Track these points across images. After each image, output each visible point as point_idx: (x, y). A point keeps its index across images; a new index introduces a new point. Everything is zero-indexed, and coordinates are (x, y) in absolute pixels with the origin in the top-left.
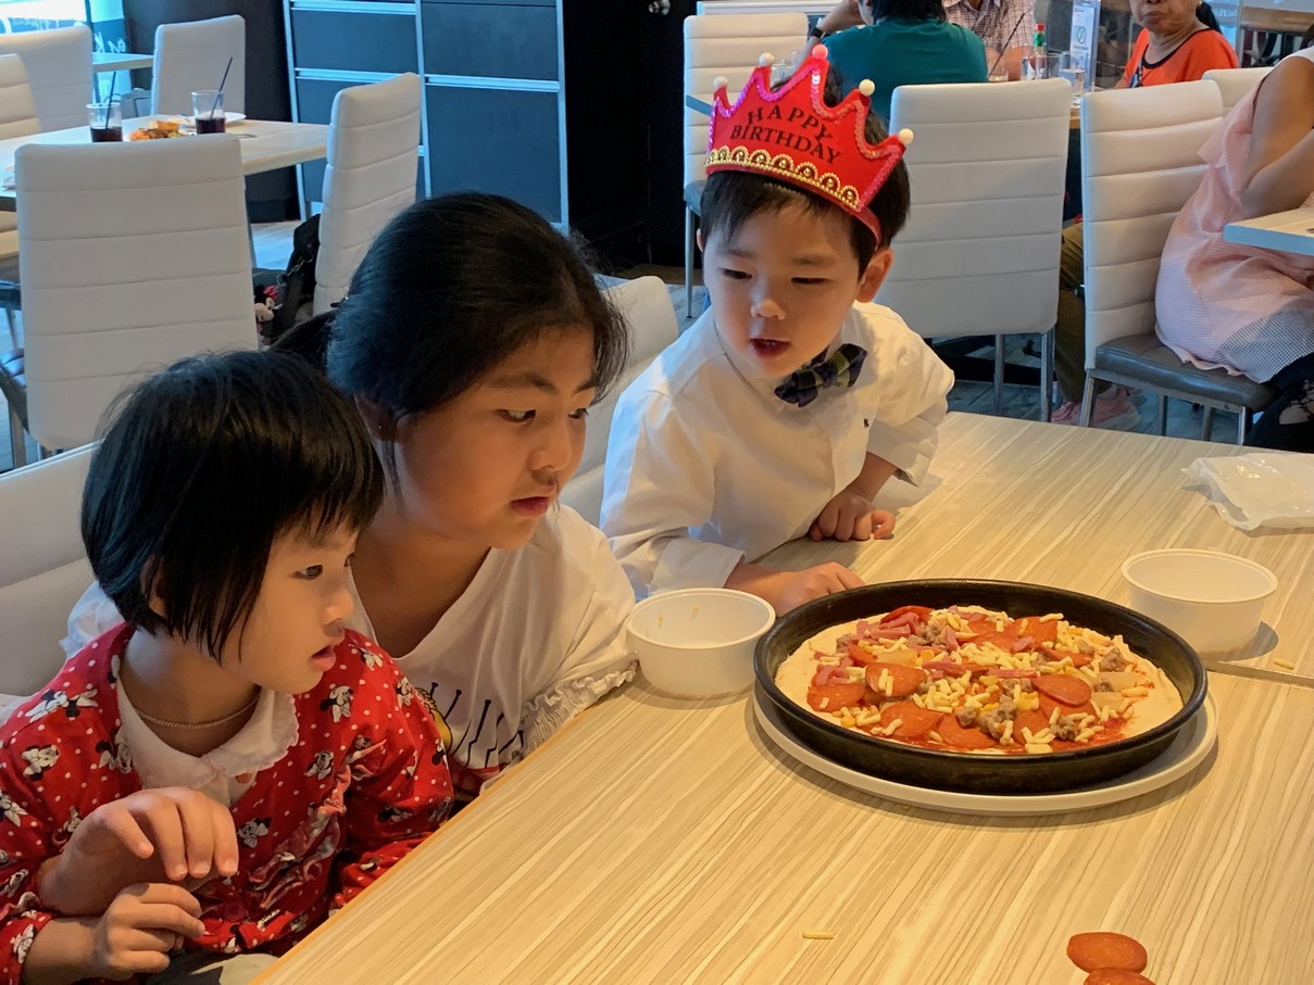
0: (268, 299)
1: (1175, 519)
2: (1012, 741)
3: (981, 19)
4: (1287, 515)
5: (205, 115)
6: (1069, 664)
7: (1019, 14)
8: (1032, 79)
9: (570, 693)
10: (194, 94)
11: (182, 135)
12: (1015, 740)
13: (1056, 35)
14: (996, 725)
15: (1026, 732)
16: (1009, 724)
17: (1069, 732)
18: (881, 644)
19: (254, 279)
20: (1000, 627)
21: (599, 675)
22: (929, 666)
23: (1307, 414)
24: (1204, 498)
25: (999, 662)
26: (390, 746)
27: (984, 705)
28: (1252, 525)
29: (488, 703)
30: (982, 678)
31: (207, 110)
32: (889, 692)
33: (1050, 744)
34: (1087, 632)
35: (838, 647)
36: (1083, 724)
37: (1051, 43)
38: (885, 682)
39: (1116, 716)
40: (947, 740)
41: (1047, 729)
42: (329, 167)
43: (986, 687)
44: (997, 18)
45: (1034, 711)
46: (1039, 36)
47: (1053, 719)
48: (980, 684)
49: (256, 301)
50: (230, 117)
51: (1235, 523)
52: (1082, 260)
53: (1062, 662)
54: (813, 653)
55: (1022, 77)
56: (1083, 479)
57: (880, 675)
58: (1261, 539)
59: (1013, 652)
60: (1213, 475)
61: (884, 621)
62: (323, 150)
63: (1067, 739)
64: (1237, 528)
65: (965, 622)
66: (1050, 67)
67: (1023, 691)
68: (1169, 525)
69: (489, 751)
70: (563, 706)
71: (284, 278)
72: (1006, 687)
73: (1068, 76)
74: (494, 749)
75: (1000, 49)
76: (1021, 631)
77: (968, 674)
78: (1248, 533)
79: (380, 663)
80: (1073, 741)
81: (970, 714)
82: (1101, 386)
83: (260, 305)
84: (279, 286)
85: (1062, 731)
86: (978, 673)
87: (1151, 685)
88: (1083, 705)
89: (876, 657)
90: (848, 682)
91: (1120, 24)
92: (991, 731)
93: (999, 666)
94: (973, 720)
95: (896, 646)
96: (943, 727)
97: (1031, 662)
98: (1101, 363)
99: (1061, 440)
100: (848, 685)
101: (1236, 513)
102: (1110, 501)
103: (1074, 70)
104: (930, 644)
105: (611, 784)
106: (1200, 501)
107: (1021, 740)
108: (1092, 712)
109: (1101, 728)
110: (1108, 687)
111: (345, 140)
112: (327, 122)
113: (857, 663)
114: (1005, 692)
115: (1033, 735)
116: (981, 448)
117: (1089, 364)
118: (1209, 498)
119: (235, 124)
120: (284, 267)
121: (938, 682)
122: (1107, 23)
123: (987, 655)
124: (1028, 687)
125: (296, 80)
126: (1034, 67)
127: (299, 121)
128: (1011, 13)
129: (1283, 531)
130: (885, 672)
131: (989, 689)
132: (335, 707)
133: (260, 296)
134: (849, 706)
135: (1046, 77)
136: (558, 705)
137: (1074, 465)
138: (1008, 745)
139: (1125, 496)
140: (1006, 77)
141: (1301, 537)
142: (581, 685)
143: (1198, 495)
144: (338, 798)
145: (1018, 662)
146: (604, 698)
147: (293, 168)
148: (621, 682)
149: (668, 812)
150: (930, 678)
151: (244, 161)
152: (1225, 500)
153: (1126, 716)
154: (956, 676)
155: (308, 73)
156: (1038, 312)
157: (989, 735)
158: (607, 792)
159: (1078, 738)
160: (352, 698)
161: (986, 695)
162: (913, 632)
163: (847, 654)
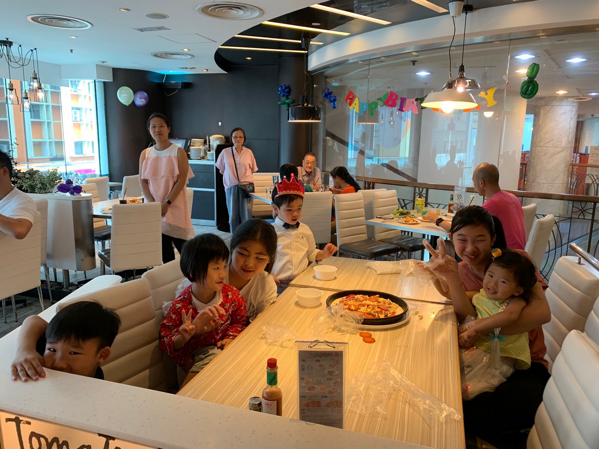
1: (365, 272)
4: (384, 271)
14: (375, 314)
17: (387, 314)
18: (348, 301)
20: (368, 298)
22: (359, 305)
25: (370, 303)
27: (371, 311)
33: (384, 316)
35: (340, 302)
38: (353, 308)
39: (393, 312)
41: (383, 314)
47: (383, 312)
52: (336, 228)
53: (382, 303)
54: (336, 304)
55: (320, 191)
58: (380, 276)
59: (372, 302)
60: (371, 265)
61: (347, 297)
64: (376, 274)
65: (361, 297)
66: (325, 189)
67: (377, 308)
72: (374, 307)
76: (372, 298)
77: (366, 306)
80: (388, 316)
85: (385, 314)
87: (397, 307)
88: (387, 310)
89: (348, 304)
90: (345, 308)
94: (370, 313)
95: (351, 302)
96: (365, 314)
97: (376, 303)
106: (369, 269)
107: (379, 316)
108: (389, 311)
109: (392, 314)
110: (390, 307)
113: (345, 305)
115: (381, 315)
118: (371, 269)
121: (361, 307)
123: (368, 302)
129: (384, 274)
130: (352, 306)
131: (371, 308)
132: (229, 296)
135: (325, 191)
138: (377, 317)
141: (387, 275)
145: (374, 303)
153: (395, 311)
154: (364, 306)
157: (373, 315)
160: (232, 294)
162: (353, 299)
163: (342, 303)
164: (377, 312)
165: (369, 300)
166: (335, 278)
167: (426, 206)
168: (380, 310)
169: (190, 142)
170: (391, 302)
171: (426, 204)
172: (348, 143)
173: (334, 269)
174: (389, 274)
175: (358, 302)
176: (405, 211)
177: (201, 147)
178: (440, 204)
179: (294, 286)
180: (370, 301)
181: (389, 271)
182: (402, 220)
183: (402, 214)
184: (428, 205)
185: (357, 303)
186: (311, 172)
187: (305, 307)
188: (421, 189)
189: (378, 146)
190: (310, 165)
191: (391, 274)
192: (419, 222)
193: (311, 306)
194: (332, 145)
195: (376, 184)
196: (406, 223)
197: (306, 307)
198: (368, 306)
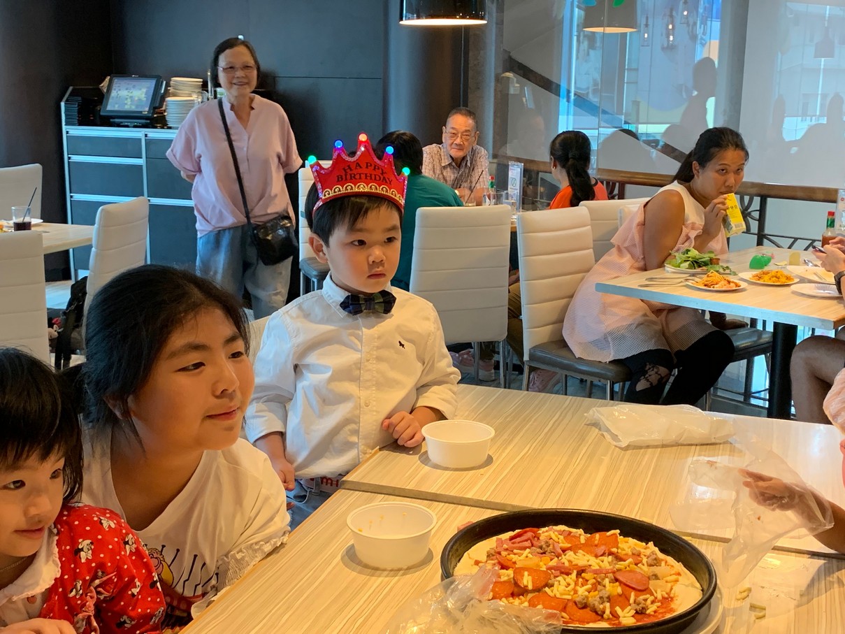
0: (55, 326)
1: (583, 440)
2: (611, 616)
3: (460, 173)
4: (642, 438)
5: (20, 220)
6: (631, 563)
7: (480, 170)
8: (488, 206)
9: (250, 552)
10: (13, 208)
11: (5, 232)
12: (612, 615)
13: (500, 182)
14: (601, 606)
15: (618, 609)
16: (608, 605)
17: (643, 608)
18: (515, 554)
19: (48, 313)
20: (583, 540)
21: (267, 541)
22: (550, 568)
23: (649, 383)
24: (597, 430)
25: (589, 563)
26: (119, 576)
27: (589, 592)
28: (624, 444)
29: (196, 556)
30: (583, 575)
31: (20, 217)
32: (530, 587)
33: (633, 616)
34: (630, 539)
35: (488, 556)
36: (649, 602)
37: (497, 186)
38: (527, 581)
39: (666, 596)
40: (572, 618)
41: (629, 607)
42: (93, 249)
43: (587, 581)
44: (469, 172)
45: (620, 596)
46: (492, 183)
47: (632, 601)
48: (583, 578)
49: (49, 327)
50: (34, 221)
51: (615, 443)
52: (520, 303)
53: (627, 562)
54: (473, 562)
55: (483, 204)
56: (533, 420)
57: (523, 576)
58: (629, 452)
59: (596, 556)
60: (602, 417)
61: (512, 538)
62: (90, 239)
63: (642, 613)
64: (616, 446)
65: (561, 537)
66: (498, 199)
67: (610, 582)
68: (580, 445)
69: (196, 586)
70: (246, 559)
71: (65, 313)
72: (599, 580)
73: (508, 203)
74: (199, 584)
75: (471, 189)
76: (596, 542)
77: (575, 573)
78: (620, 448)
79: (113, 526)
80: (645, 614)
81: (584, 599)
82: (532, 369)
83: (50, 329)
84: (62, 317)
85: (639, 608)
86: (581, 572)
87: (679, 574)
88: (645, 590)
89: (515, 563)
90: (502, 580)
91: (534, 176)
92: (598, 610)
93: (590, 566)
94: (586, 603)
95: (524, 555)
96: (568, 609)
97: (609, 563)
98: (532, 357)
99: (519, 399)
100: (501, 582)
101: (615, 437)
102: (548, 432)
103: (511, 201)
104: (544, 553)
105: (276, 605)
106: (595, 431)
107: (615, 615)
108: (652, 594)
109: (659, 604)
110: (656, 577)
111: (104, 233)
112: (93, 223)
113: (503, 567)
114: (599, 583)
115: (623, 611)
116: (475, 404)
117: (526, 358)
118: (600, 429)
119: (36, 225)
120: (64, 307)
121: (557, 579)
122: (527, 176)
123: (582, 559)
124: (612, 580)
125: (71, 201)
126: (490, 199)
127: (72, 223)
128: (476, 170)
129: (641, 448)
130: (526, 573)
131: (589, 582)
132: (82, 553)
133: (51, 325)
134: (507, 597)
135: (496, 204)
136: (243, 558)
137: (526, 413)
138: (609, 619)
139: (556, 429)
140: (475, 204)
141: (650, 450)
142: (257, 547)
143: (594, 428)
144: (90, 607)
145: (601, 563)
146: (270, 554)
147: (67, 252)
148: (280, 543)
149: (311, 621)
150: (552, 576)
151: (44, 246)
152: (608, 430)
153: (672, 595)
154: (568, 574)
155: (78, 197)
156: (497, 330)
157: (596, 613)
158: (274, 610)
159: (648, 612)
160: (93, 547)
161: (589, 586)
162: (532, 545)
163: (496, 561)
164: (609, 599)
165: (589, 547)
166: (489, 460)
167: (760, 243)
168: (619, 590)
169: (168, 85)
170: (661, 556)
171: (761, 238)
172: (558, 86)
173: (485, 432)
174: (656, 447)
175: (546, 557)
176: (706, 257)
177: (194, 97)
178: (796, 239)
179: (358, 487)
180: (589, 552)
181: (656, 437)
182: (699, 281)
183: (696, 263)
184: (765, 240)
185: (544, 564)
186: (464, 158)
187: (375, 570)
188: (747, 199)
189: (636, 104)
190: (458, 141)
191: (664, 446)
192: (743, 285)
193: (396, 566)
194: (518, 92)
195: (628, 187)
196: (708, 287)
197: (377, 569)
198: (579, 574)
